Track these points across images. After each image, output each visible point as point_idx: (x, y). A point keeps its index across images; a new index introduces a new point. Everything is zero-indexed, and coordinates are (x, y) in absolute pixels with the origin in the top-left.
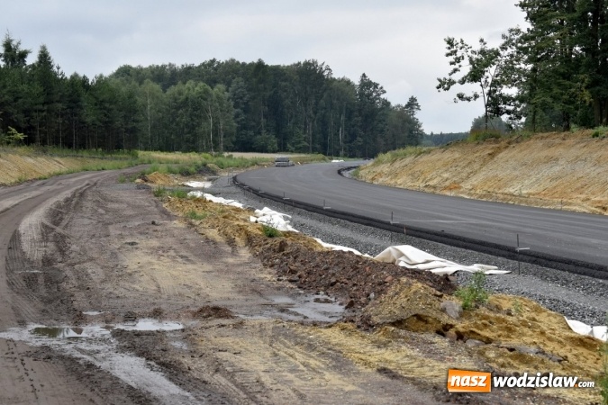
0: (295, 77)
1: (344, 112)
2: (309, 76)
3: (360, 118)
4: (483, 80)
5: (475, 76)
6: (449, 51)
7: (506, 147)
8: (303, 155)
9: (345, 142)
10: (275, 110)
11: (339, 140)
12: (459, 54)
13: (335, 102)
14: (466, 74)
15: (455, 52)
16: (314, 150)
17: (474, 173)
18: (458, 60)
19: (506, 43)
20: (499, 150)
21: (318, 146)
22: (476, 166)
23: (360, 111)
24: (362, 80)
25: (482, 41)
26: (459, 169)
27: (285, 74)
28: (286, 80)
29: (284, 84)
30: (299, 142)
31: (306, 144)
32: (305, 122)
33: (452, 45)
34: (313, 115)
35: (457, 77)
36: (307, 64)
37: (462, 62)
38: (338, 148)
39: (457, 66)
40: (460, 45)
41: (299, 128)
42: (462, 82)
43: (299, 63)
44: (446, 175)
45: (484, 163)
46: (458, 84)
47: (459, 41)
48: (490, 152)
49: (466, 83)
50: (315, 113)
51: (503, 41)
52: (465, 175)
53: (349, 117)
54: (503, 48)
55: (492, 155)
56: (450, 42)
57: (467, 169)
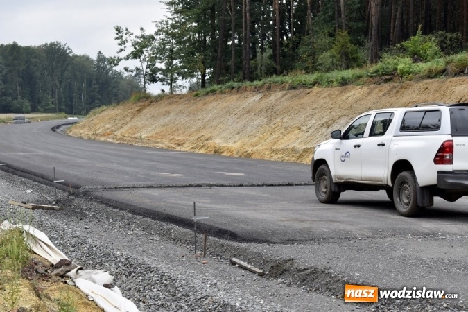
0: (43, 55)
1: (85, 80)
2: (55, 53)
3: (97, 86)
4: (142, 57)
5: (136, 55)
6: (117, 36)
7: (149, 105)
8: (50, 115)
9: (87, 104)
10: (29, 81)
11: (81, 102)
12: (124, 39)
13: (77, 73)
14: (129, 52)
15: (122, 37)
16: (61, 111)
17: (126, 123)
18: (124, 43)
19: (159, 30)
20: (144, 107)
21: (64, 107)
22: (128, 119)
23: (97, 80)
24: (99, 56)
25: (142, 29)
26: (117, 121)
27: (35, 52)
28: (36, 57)
29: (34, 60)
30: (48, 105)
31: (53, 106)
32: (52, 89)
33: (119, 32)
34: (58, 84)
35: (123, 55)
36: (52, 45)
37: (127, 45)
38: (80, 108)
39: (123, 47)
40: (125, 32)
41: (48, 94)
42: (127, 59)
43: (46, 44)
44: (108, 126)
45: (133, 116)
46: (124, 60)
47: (124, 29)
48: (138, 108)
49: (130, 60)
50: (61, 82)
51: (156, 29)
52: (120, 125)
53: (90, 85)
54: (157, 34)
55: (139, 111)
56: (118, 30)
57: (122, 122)
